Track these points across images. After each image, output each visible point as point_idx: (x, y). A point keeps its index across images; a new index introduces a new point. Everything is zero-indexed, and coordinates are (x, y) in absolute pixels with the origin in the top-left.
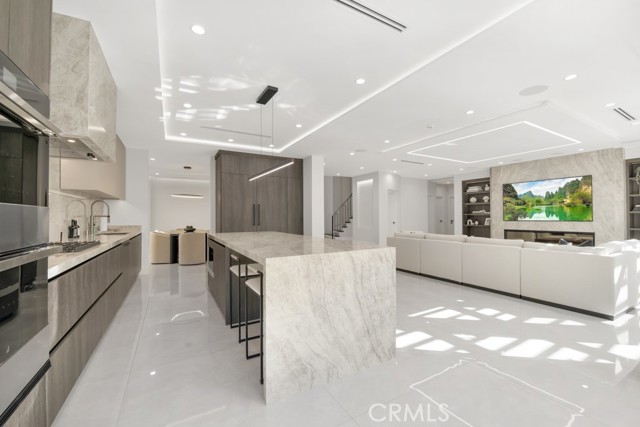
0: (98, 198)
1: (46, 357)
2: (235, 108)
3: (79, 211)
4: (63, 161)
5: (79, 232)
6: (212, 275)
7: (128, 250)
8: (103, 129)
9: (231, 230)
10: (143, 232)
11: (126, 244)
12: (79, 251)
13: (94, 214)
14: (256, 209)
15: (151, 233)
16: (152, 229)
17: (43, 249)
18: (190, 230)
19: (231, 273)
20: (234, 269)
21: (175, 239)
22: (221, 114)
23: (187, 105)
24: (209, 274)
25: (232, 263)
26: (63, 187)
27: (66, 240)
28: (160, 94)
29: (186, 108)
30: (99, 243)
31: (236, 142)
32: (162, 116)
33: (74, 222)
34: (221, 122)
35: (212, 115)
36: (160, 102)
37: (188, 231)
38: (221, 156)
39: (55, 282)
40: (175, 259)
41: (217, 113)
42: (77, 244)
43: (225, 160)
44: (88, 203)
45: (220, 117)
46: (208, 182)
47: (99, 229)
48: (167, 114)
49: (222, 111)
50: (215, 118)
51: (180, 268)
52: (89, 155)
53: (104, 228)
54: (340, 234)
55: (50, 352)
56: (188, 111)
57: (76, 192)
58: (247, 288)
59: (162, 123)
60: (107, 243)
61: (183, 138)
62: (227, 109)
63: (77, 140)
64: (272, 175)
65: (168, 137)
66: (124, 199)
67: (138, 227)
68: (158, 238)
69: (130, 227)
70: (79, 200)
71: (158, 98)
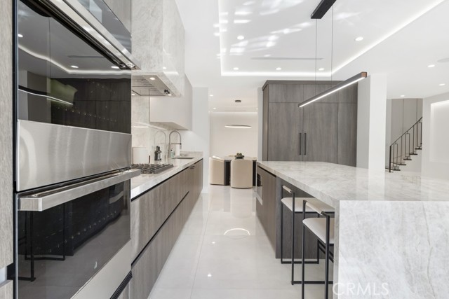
0: (174, 129)
1: (129, 269)
2: (286, 31)
3: (161, 140)
4: (152, 98)
5: (161, 156)
6: (261, 201)
7: (193, 172)
8: (177, 73)
9: (278, 159)
10: (204, 157)
11: (192, 167)
12: (157, 173)
13: (172, 142)
14: (302, 138)
15: (210, 158)
16: (211, 155)
17: (126, 172)
18: (240, 157)
19: (282, 205)
20: (287, 202)
21: (228, 164)
22: (271, 41)
23: (240, 37)
24: (257, 201)
25: (284, 194)
26: (151, 121)
27: (153, 162)
28: (218, 29)
29: (240, 41)
30: (172, 166)
31: (284, 70)
32: (219, 52)
33: (158, 148)
34: (271, 50)
35: (262, 44)
36: (218, 38)
37: (238, 158)
38: (268, 86)
39: (137, 201)
40: (227, 183)
41: (267, 41)
42: (158, 166)
43: (272, 90)
44: (167, 133)
45: (270, 44)
46: (256, 113)
47: (174, 154)
48: (223, 50)
49: (272, 38)
50: (265, 47)
51: (232, 190)
52: (165, 91)
53: (178, 154)
54: (401, 167)
55: (132, 264)
56: (241, 44)
57: (159, 124)
58: (305, 227)
59: (220, 59)
60: (179, 165)
61: (237, 73)
62: (276, 34)
63: (155, 77)
64: (321, 102)
65: (224, 73)
66: (191, 130)
67: (201, 153)
68: (215, 162)
69: (195, 153)
70: (162, 131)
71: (217, 34)
